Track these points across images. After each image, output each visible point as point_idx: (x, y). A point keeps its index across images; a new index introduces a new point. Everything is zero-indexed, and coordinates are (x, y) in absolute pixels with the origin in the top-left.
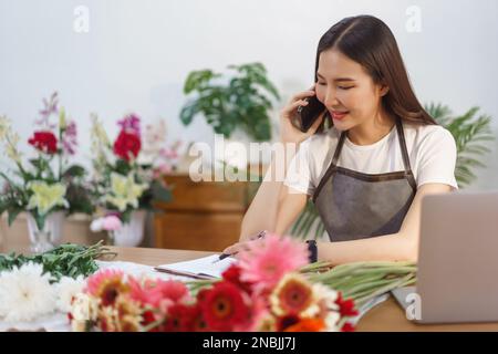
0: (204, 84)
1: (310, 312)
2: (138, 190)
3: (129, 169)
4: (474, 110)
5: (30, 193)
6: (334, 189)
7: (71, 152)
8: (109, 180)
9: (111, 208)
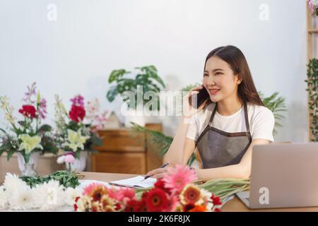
0: (120, 78)
1: (199, 203)
2: (83, 139)
3: (78, 127)
4: (276, 94)
5: (20, 141)
6: (209, 138)
7: (43, 117)
8: (67, 134)
9: (68, 150)
